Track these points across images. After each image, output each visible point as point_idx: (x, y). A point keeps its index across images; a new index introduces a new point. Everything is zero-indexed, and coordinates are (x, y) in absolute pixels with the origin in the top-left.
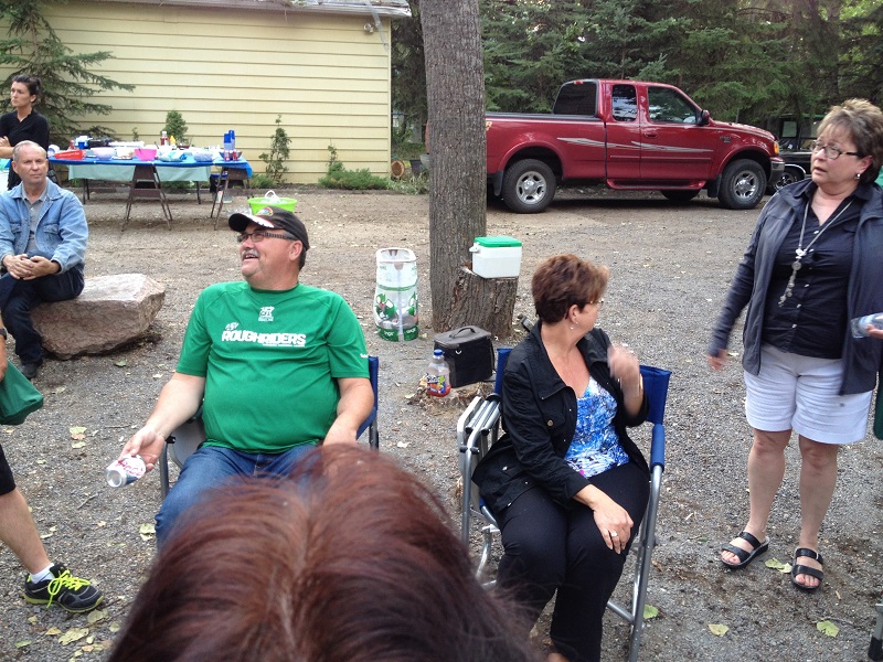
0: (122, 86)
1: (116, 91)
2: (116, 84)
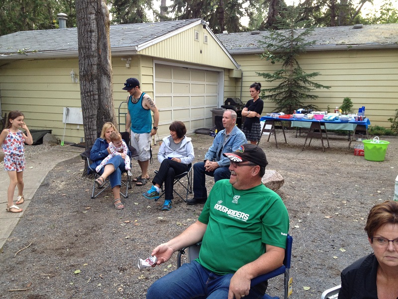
0: (324, 87)
1: (322, 89)
2: (322, 86)
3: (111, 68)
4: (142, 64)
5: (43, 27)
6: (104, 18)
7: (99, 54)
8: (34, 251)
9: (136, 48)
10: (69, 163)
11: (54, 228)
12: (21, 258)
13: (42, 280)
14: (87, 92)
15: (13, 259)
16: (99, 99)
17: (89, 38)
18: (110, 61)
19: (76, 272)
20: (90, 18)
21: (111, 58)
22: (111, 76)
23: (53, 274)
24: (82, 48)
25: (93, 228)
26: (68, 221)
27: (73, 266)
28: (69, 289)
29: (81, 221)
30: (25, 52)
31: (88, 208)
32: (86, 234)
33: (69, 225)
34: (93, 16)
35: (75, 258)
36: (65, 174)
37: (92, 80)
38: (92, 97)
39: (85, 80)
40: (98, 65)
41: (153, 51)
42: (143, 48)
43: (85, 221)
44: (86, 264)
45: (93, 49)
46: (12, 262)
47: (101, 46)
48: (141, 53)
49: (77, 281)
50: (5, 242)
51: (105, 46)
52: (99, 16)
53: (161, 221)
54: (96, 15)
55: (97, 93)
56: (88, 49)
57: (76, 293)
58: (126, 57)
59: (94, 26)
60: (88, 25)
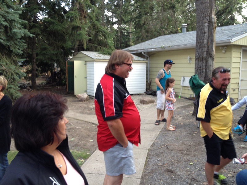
3: (215, 53)
4: (234, 50)
5: (172, 33)
6: (213, 25)
7: (208, 46)
8: (168, 149)
9: (231, 41)
10: (184, 108)
11: (178, 140)
12: (161, 151)
13: (173, 164)
14: (199, 68)
15: (158, 151)
16: (206, 72)
17: (203, 37)
18: (214, 49)
19: (191, 164)
20: (204, 25)
21: (215, 48)
22: (214, 58)
23: (179, 162)
24: (198, 43)
25: (199, 143)
26: (185, 137)
27: (189, 160)
28: (187, 171)
29: (192, 139)
30: (164, 47)
31: (196, 133)
32: (195, 146)
33: (185, 139)
34: (206, 24)
35: (190, 156)
36: (182, 113)
37: (202, 61)
38: (202, 70)
39: (199, 60)
40: (207, 52)
41: (242, 42)
42: (235, 40)
43: (194, 139)
44: (196, 161)
45: (205, 43)
46: (158, 152)
47: (210, 41)
48: (234, 43)
49: (191, 168)
50: (153, 142)
51: (212, 41)
52: (210, 24)
53: (243, 147)
54: (208, 23)
55: (205, 68)
56: (202, 43)
57: (191, 174)
58: (223, 46)
59: (206, 30)
60: (203, 30)
